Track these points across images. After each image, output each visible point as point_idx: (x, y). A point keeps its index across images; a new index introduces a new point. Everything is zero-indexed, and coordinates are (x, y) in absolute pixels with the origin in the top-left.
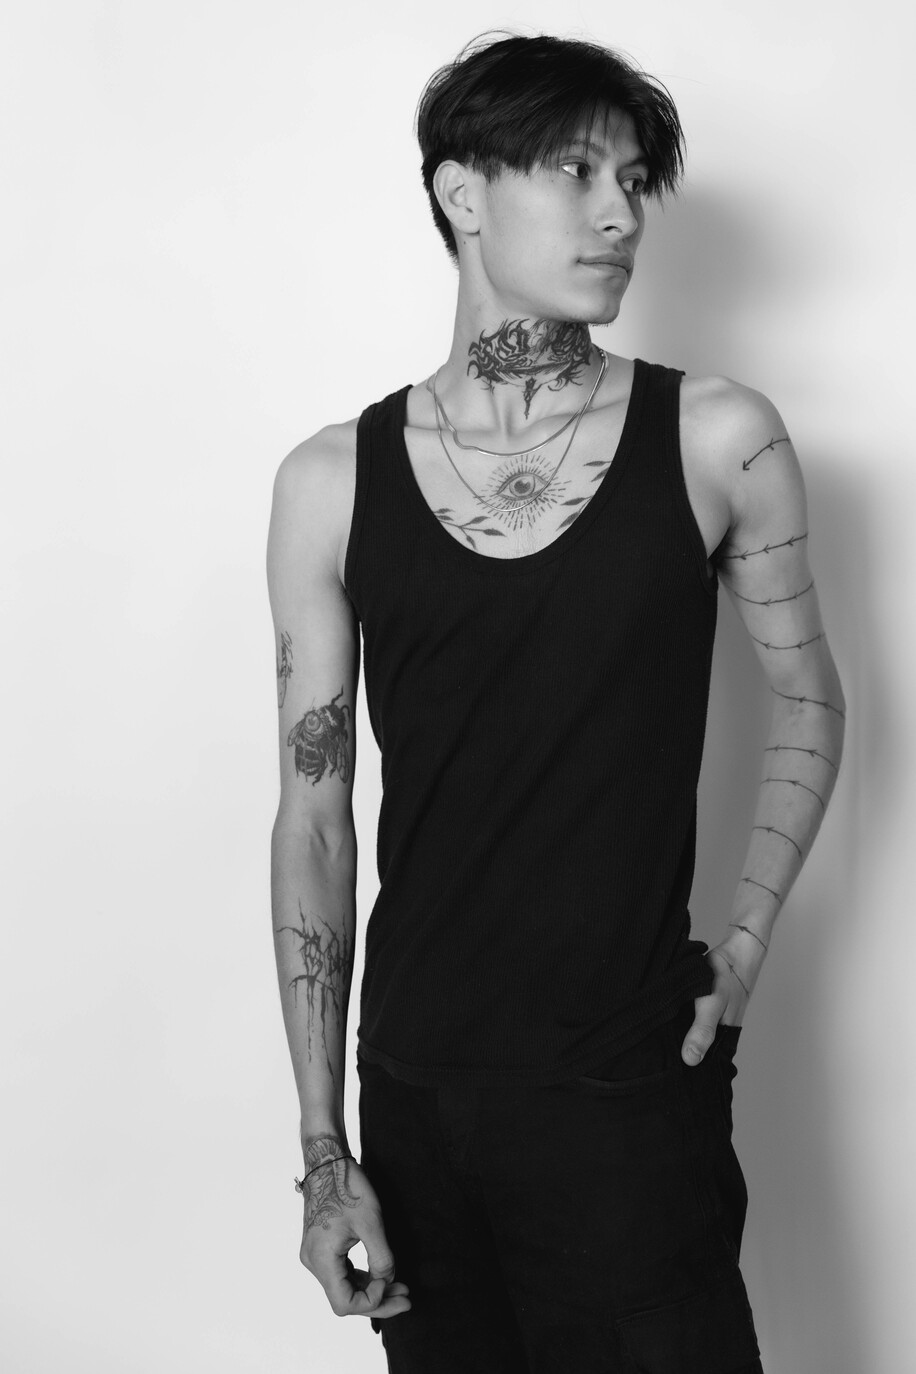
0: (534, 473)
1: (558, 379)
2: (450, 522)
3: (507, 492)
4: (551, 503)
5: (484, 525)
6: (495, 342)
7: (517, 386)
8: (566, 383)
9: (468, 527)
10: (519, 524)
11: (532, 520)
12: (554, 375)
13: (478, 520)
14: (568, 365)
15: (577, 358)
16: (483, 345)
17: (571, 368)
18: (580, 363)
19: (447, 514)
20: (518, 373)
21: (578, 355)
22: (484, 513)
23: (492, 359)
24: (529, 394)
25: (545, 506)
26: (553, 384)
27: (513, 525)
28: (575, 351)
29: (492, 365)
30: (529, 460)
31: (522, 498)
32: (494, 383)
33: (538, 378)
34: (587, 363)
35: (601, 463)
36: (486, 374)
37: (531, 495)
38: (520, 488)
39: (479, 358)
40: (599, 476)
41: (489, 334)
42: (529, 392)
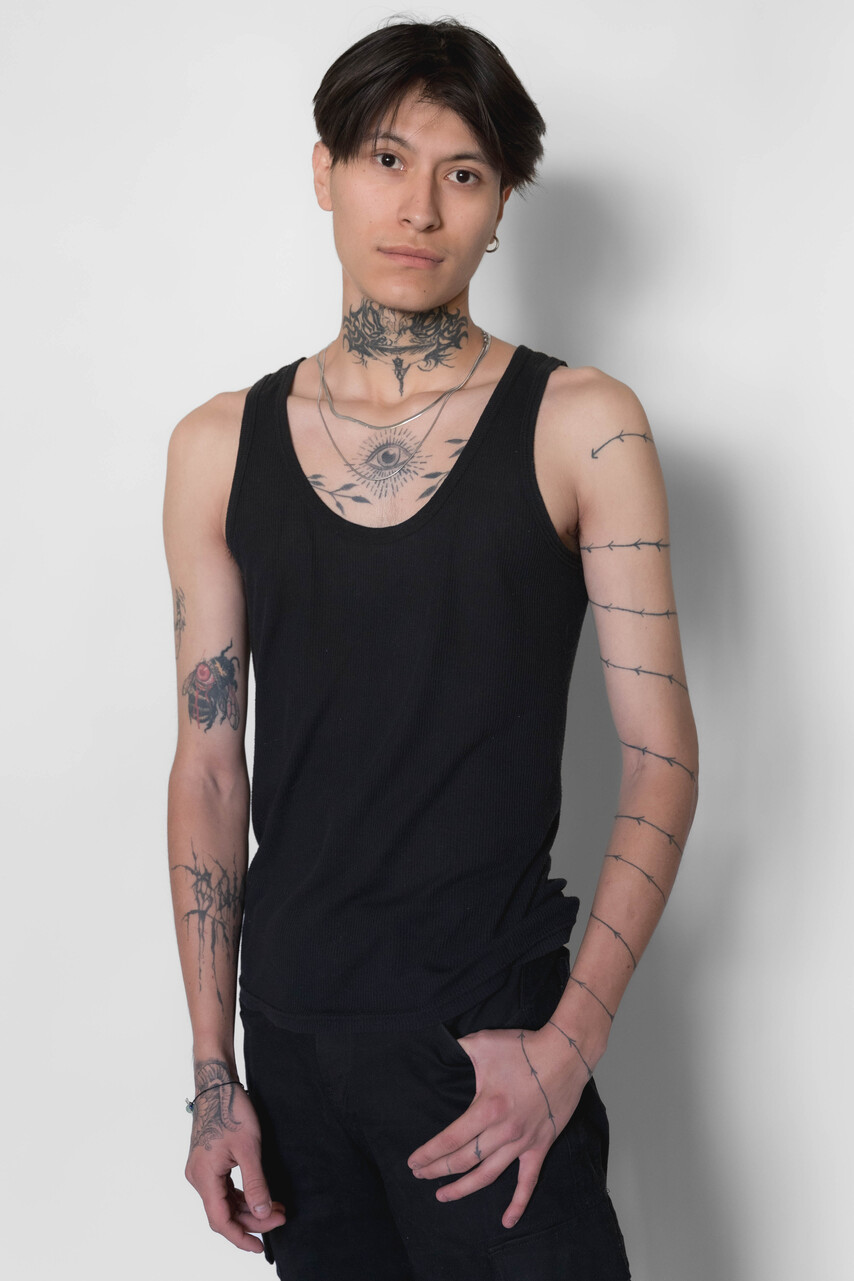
0: (400, 445)
1: (426, 358)
2: (322, 487)
3: (374, 462)
4: (413, 475)
5: (353, 492)
6: (360, 316)
7: (386, 363)
8: (436, 365)
9: (338, 493)
10: (383, 493)
11: (395, 490)
12: (421, 355)
13: (348, 487)
14: (434, 348)
15: (444, 342)
16: (353, 320)
17: (438, 350)
18: (448, 346)
19: (320, 480)
20: (383, 350)
21: (444, 338)
22: (353, 481)
23: (361, 335)
24: (399, 373)
25: (407, 477)
26: (423, 364)
27: (378, 494)
28: (441, 334)
29: (361, 340)
30: (397, 433)
31: (388, 468)
32: (366, 357)
33: (406, 358)
34: (458, 347)
35: (460, 441)
36: (357, 348)
37: (395, 466)
38: (387, 458)
39: (350, 331)
40: (456, 453)
41: (355, 309)
42: (400, 370)
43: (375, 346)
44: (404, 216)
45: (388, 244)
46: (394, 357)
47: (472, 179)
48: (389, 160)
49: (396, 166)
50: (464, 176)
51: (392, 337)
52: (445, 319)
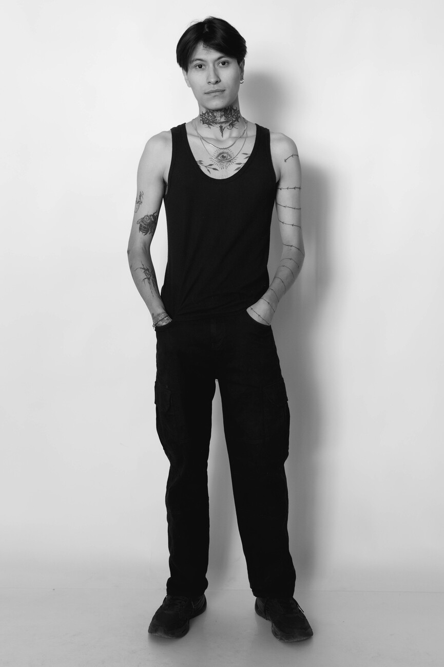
0: (227, 153)
1: (229, 125)
2: (202, 165)
3: (219, 158)
4: (232, 163)
5: (213, 167)
6: (206, 114)
7: (217, 127)
8: (232, 127)
9: (208, 167)
10: (223, 168)
11: (227, 167)
12: (228, 124)
13: (211, 165)
14: (231, 121)
15: (234, 119)
16: (203, 115)
17: (233, 122)
18: (235, 121)
19: (202, 162)
20: (216, 123)
22: (213, 163)
23: (207, 119)
25: (230, 163)
26: (229, 127)
27: (221, 168)
28: (233, 117)
29: (208, 121)
31: (224, 161)
32: (210, 126)
33: (224, 125)
34: (238, 121)
35: (247, 154)
36: (206, 123)
37: (226, 160)
38: (224, 157)
39: (203, 119)
40: (246, 158)
41: (204, 112)
42: (222, 129)
43: (213, 122)
44: (208, 81)
45: (207, 91)
46: (220, 125)
47: (226, 64)
48: (200, 66)
49: (203, 67)
50: (224, 63)
51: (219, 119)
52: (233, 111)
